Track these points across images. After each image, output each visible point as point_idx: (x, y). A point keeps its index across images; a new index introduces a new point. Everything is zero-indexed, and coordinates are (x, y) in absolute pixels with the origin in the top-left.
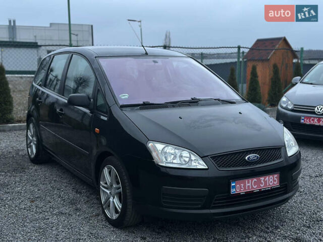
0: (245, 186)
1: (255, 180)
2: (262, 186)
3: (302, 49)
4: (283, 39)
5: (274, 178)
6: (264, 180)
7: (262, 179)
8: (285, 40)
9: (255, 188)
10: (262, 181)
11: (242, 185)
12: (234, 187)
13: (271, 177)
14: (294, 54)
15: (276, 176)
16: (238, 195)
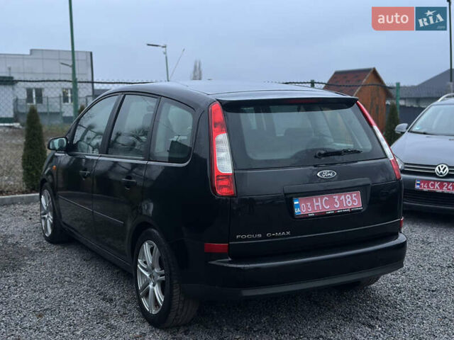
3: (398, 84)
4: (372, 71)
8: (374, 72)
14: (387, 91)
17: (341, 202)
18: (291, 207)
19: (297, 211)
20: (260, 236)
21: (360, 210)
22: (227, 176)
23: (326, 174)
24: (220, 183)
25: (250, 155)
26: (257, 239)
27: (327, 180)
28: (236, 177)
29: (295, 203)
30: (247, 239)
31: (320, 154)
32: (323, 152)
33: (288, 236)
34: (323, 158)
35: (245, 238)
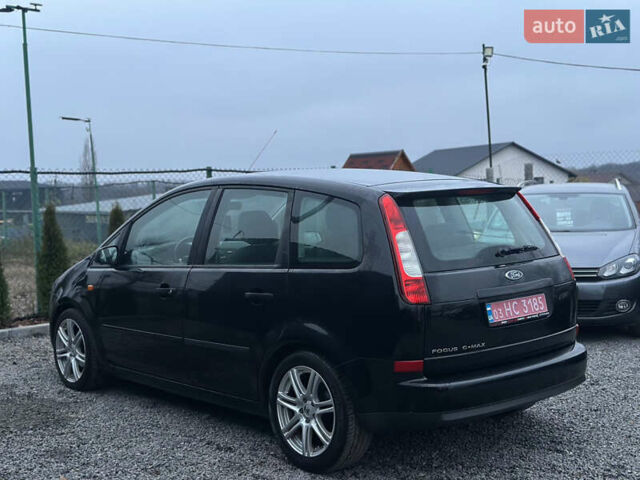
17: (529, 306)
18: (485, 314)
19: (490, 318)
20: (456, 349)
21: (546, 316)
22: (416, 280)
23: (513, 274)
24: (410, 288)
25: (435, 255)
26: (454, 353)
27: (516, 281)
28: (428, 281)
29: (488, 309)
30: (443, 354)
31: (503, 252)
32: (506, 250)
33: (483, 348)
34: (506, 257)
35: (440, 353)
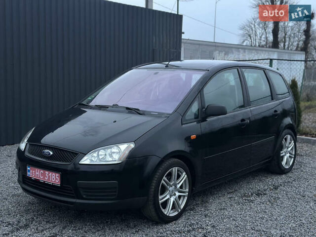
0: (35, 173)
1: (42, 171)
2: (46, 179)
5: (55, 177)
6: (48, 175)
7: (47, 172)
9: (41, 179)
10: (47, 175)
11: (34, 172)
12: (29, 171)
13: (54, 174)
15: (57, 175)
16: (30, 179)
